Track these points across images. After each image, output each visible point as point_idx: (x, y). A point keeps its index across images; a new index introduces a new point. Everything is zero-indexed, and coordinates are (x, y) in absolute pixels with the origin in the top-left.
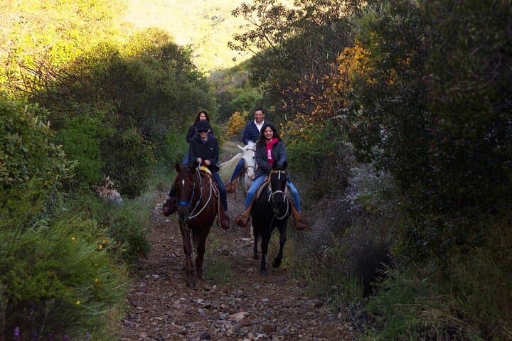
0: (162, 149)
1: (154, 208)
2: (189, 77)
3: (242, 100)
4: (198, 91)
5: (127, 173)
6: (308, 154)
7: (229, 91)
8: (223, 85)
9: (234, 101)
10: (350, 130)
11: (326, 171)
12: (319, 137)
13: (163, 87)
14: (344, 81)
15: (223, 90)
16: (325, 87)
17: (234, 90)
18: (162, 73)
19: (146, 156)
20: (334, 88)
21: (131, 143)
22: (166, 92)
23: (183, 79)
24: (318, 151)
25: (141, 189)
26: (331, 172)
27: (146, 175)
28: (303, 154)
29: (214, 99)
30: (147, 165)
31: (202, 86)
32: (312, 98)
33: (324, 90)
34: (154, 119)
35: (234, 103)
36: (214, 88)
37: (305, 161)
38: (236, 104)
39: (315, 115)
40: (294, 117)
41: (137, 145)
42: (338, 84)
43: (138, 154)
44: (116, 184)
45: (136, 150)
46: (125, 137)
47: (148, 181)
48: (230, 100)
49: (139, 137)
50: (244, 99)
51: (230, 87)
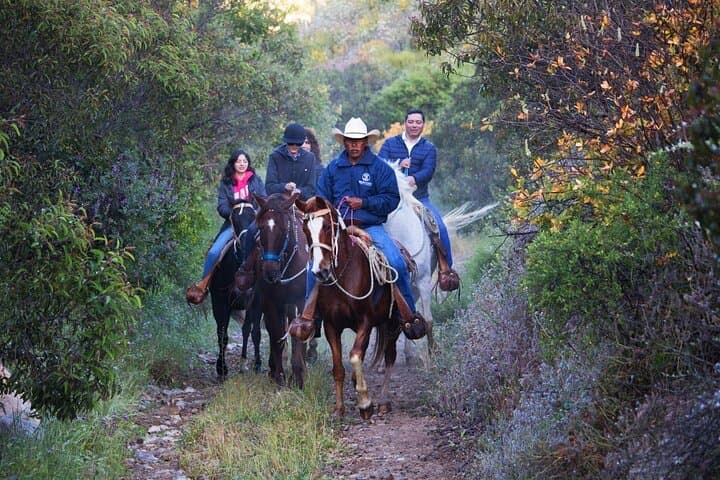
0: (162, 255)
1: (140, 442)
2: (242, 24)
3: (411, 88)
4: (269, 68)
5: (48, 341)
6: (598, 260)
7: (372, 61)
8: (352, 43)
9: (388, 90)
10: (698, 198)
11: (657, 308)
12: (632, 205)
13: (156, 66)
14: (701, 28)
15: (352, 59)
16: (646, 50)
17: (387, 56)
18: (151, 22)
19: (104, 285)
20: (672, 50)
21: (58, 247)
22: (166, 80)
23: (222, 32)
24: (631, 248)
25: (94, 388)
26: (674, 313)
27: (108, 344)
28: (582, 261)
29: (325, 89)
30: (110, 312)
31: (282, 53)
32: (605, 85)
33: (643, 59)
34: (132, 166)
35: (389, 97)
36: (326, 53)
37: (590, 281)
38: (394, 100)
39: (619, 137)
40: (555, 146)
41: (77, 251)
42: (684, 40)
43: (81, 280)
44: (16, 376)
45: (75, 269)
46: (39, 230)
47: (115, 365)
48: (375, 87)
49: (82, 228)
50: (418, 84)
51: (373, 49)
